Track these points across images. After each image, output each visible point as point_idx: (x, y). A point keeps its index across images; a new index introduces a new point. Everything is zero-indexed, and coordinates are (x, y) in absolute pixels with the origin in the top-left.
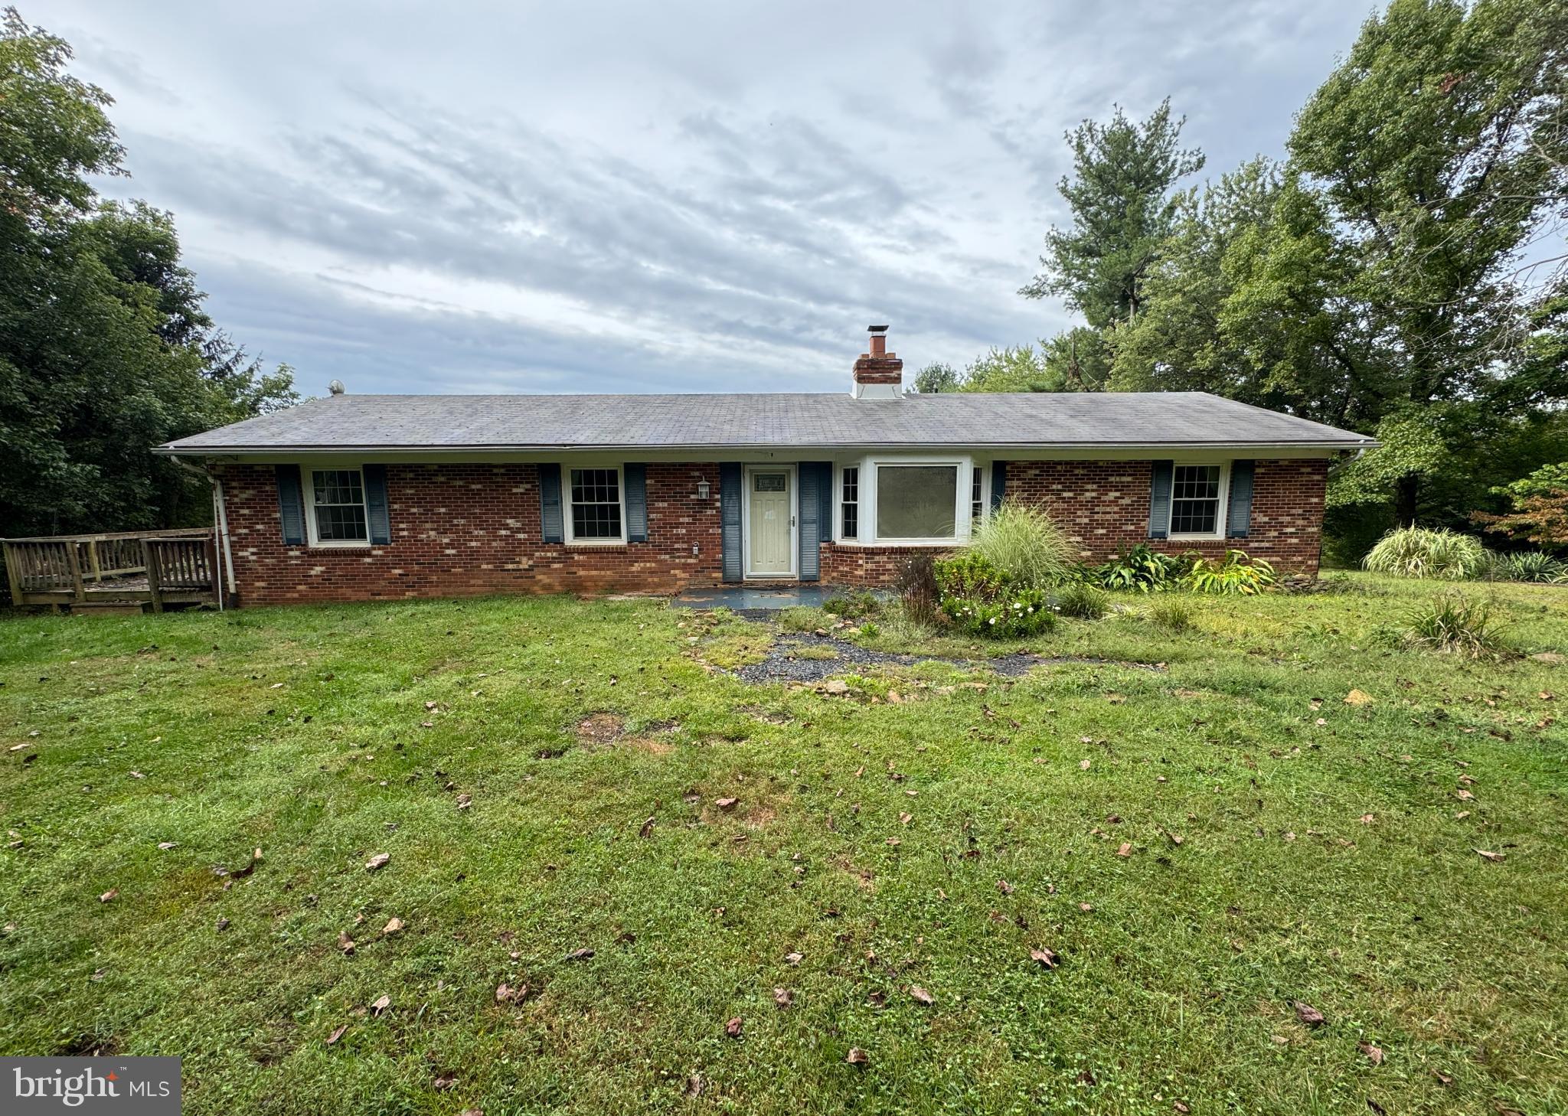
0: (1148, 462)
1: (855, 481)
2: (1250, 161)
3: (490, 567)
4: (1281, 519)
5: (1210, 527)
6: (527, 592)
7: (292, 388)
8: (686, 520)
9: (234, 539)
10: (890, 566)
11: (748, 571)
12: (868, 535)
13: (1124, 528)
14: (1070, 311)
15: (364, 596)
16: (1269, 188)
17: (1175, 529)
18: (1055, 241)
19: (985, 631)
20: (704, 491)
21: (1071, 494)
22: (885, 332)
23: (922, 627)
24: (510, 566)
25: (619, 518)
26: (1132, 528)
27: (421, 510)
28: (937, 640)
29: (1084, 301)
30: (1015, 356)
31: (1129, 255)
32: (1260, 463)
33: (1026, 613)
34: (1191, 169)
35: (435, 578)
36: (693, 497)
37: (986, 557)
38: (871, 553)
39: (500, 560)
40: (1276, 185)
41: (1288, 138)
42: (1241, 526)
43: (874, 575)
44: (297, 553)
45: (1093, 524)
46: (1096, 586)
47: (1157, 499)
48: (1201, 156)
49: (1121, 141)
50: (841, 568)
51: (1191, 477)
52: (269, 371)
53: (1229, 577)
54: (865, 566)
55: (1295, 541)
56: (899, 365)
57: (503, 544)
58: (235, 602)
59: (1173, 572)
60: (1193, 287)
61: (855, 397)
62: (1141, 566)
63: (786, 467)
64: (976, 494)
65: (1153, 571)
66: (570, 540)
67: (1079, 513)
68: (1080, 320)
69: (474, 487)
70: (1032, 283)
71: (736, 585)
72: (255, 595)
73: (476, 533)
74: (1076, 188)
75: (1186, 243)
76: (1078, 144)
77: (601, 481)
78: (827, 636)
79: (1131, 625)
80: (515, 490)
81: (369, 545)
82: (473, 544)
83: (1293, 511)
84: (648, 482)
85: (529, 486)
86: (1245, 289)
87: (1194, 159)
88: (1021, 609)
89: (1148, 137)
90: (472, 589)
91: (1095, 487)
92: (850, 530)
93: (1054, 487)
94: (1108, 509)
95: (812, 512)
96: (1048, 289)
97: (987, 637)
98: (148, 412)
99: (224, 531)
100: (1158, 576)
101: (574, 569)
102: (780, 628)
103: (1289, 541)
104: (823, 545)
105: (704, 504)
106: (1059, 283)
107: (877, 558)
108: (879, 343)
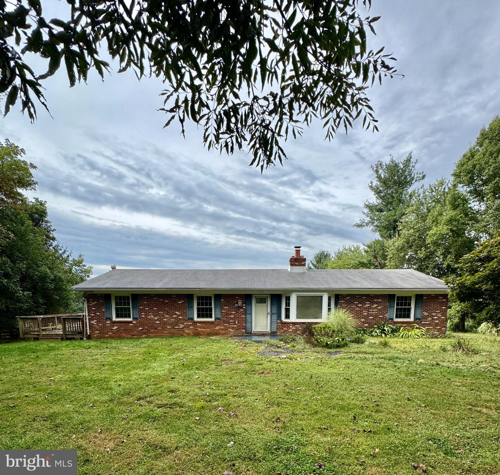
0: (387, 295)
1: (289, 300)
2: (440, 179)
3: (170, 327)
4: (433, 314)
5: (409, 317)
6: (182, 335)
7: (84, 263)
8: (234, 312)
9: (90, 317)
10: (300, 328)
11: (254, 330)
12: (293, 318)
13: (379, 316)
14: (374, 233)
15: (129, 336)
16: (447, 190)
17: (397, 317)
18: (367, 206)
19: (327, 346)
20: (240, 303)
21: (361, 305)
22: (300, 249)
23: (309, 345)
24: (177, 327)
25: (212, 312)
26: (382, 316)
27: (149, 309)
28: (313, 348)
29: (379, 228)
30: (353, 249)
31: (395, 213)
32: (425, 295)
33: (339, 341)
34: (420, 179)
35: (152, 331)
36: (236, 305)
37: (329, 325)
38: (294, 324)
39: (173, 325)
40: (449, 188)
41: (452, 172)
42: (419, 316)
43: (295, 331)
44: (109, 322)
45: (369, 315)
46: (369, 335)
47: (390, 307)
48: (424, 174)
49: (393, 168)
50: (284, 329)
51: (402, 300)
52: (75, 256)
53: (412, 333)
54: (292, 328)
55: (437, 321)
56: (305, 260)
57: (175, 320)
58: (89, 338)
59: (394, 331)
60: (417, 227)
61: (289, 271)
62: (383, 329)
63: (267, 296)
64: (329, 305)
65: (387, 331)
66: (196, 319)
67: (364, 311)
68: (377, 236)
69: (166, 301)
70: (359, 222)
71: (249, 334)
72: (95, 336)
73: (166, 316)
74: (376, 186)
75: (415, 210)
76: (376, 170)
77: (206, 300)
78: (280, 347)
79: (371, 345)
80: (179, 302)
81: (132, 320)
82: (165, 320)
83: (437, 311)
84: (222, 300)
85: (183, 301)
86: (435, 228)
87: (421, 176)
88: (338, 340)
89: (404, 167)
90: (164, 334)
91: (369, 303)
92: (287, 316)
93: (355, 303)
94: (374, 310)
95: (275, 311)
96: (365, 224)
97: (327, 348)
98: (46, 274)
99: (87, 315)
100: (388, 332)
101: (197, 328)
102: (266, 345)
103: (435, 321)
104: (278, 321)
105: (239, 307)
106: (370, 222)
107: (296, 326)
108: (298, 252)
